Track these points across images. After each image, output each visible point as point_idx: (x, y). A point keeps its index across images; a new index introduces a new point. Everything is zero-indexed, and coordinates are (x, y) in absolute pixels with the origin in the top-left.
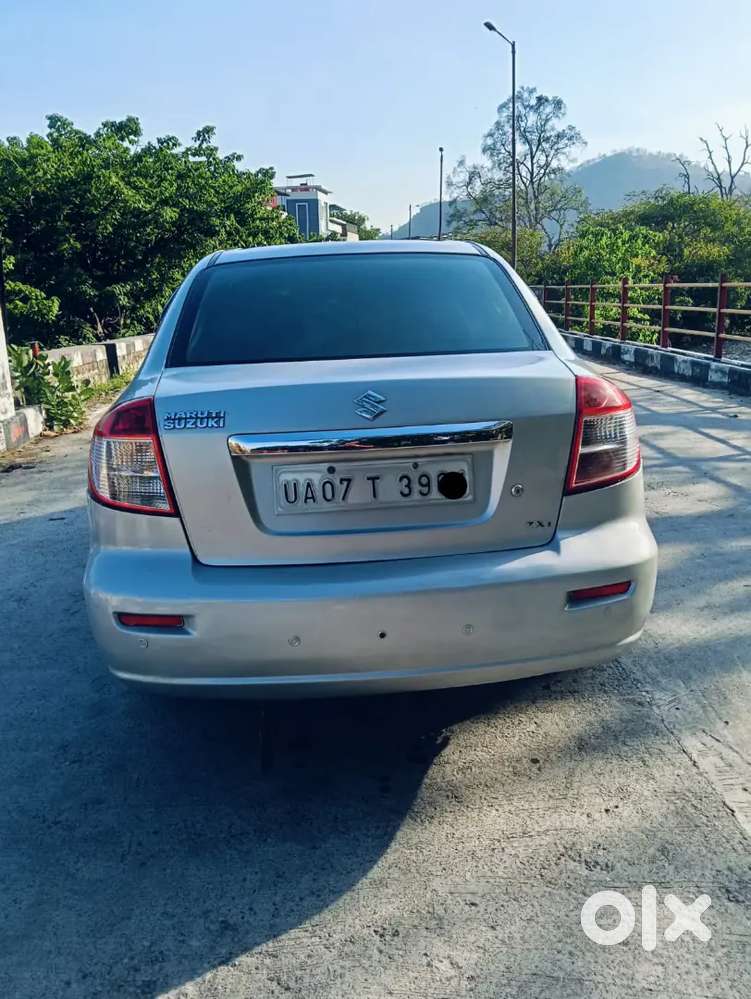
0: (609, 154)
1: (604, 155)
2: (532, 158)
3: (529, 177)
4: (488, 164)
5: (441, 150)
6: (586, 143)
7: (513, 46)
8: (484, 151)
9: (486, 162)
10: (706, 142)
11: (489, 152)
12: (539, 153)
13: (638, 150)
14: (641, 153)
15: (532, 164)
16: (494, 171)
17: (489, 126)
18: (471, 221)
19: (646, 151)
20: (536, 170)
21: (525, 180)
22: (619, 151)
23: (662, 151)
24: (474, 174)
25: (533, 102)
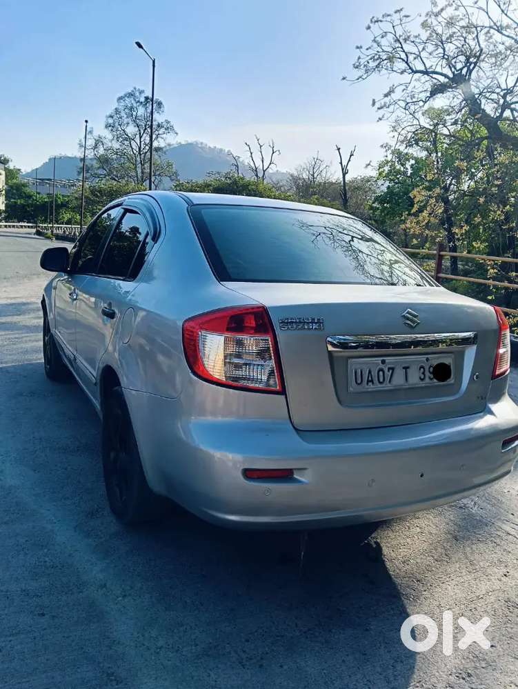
0: (183, 143)
1: (180, 143)
2: (141, 137)
3: (137, 150)
4: (110, 136)
5: (86, 121)
6: (177, 133)
7: (154, 62)
8: (106, 127)
9: (107, 135)
10: (248, 146)
11: (110, 128)
12: (145, 135)
13: (202, 143)
14: (203, 145)
15: (140, 142)
16: (113, 142)
17: (110, 111)
18: (96, 174)
19: (206, 145)
20: (142, 147)
21: (135, 152)
22: (190, 141)
23: (217, 147)
24: (99, 142)
25: (142, 99)
